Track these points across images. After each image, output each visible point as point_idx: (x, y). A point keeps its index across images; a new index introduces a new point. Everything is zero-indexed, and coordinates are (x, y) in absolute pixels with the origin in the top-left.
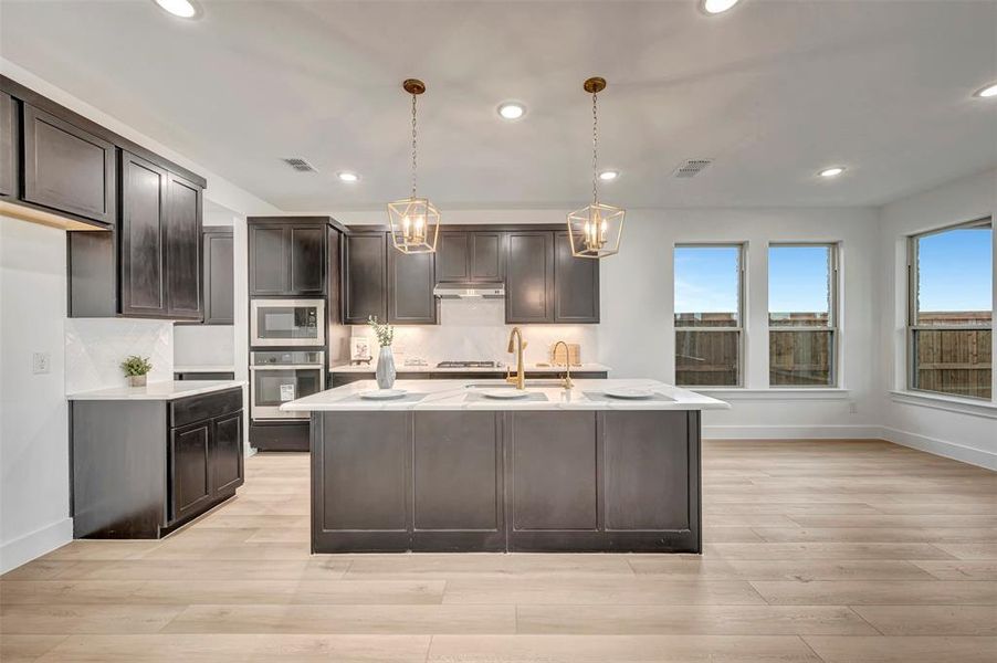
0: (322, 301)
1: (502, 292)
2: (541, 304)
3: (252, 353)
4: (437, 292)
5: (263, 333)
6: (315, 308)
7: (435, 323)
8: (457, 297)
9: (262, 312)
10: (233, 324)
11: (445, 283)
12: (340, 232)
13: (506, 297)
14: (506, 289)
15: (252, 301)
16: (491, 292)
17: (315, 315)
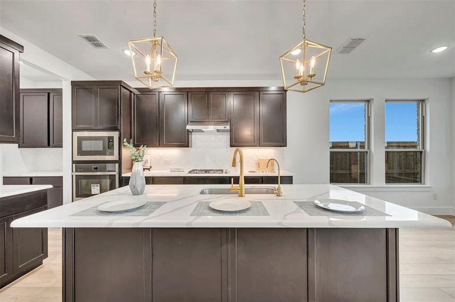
0: (117, 133)
1: (228, 127)
2: (251, 135)
3: (74, 165)
4: (189, 127)
5: (81, 152)
6: (113, 137)
7: (188, 146)
8: (201, 131)
9: (80, 140)
10: (62, 147)
11: (194, 122)
12: (131, 92)
13: (231, 131)
14: (230, 126)
15: (74, 133)
16: (221, 127)
17: (113, 141)
